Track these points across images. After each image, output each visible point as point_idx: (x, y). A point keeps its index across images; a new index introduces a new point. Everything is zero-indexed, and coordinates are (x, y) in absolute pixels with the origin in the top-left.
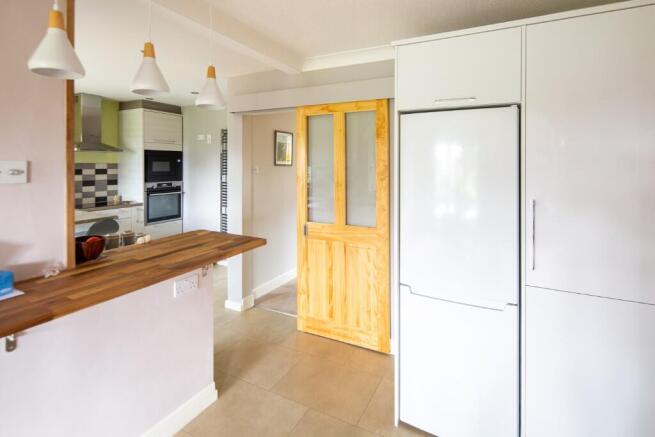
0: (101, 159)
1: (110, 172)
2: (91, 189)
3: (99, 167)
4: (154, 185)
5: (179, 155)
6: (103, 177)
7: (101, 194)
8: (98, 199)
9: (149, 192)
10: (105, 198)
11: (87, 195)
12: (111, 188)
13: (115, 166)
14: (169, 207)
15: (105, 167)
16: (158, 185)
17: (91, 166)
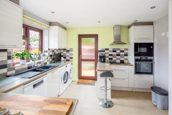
0: (122, 47)
1: (125, 51)
2: (119, 57)
3: (121, 50)
4: (139, 58)
5: (152, 44)
6: (123, 53)
7: (122, 59)
8: (121, 61)
9: (136, 60)
10: (123, 61)
11: (118, 59)
12: (125, 57)
13: (127, 49)
14: (147, 68)
15: (123, 50)
16: (141, 58)
17: (119, 49)
